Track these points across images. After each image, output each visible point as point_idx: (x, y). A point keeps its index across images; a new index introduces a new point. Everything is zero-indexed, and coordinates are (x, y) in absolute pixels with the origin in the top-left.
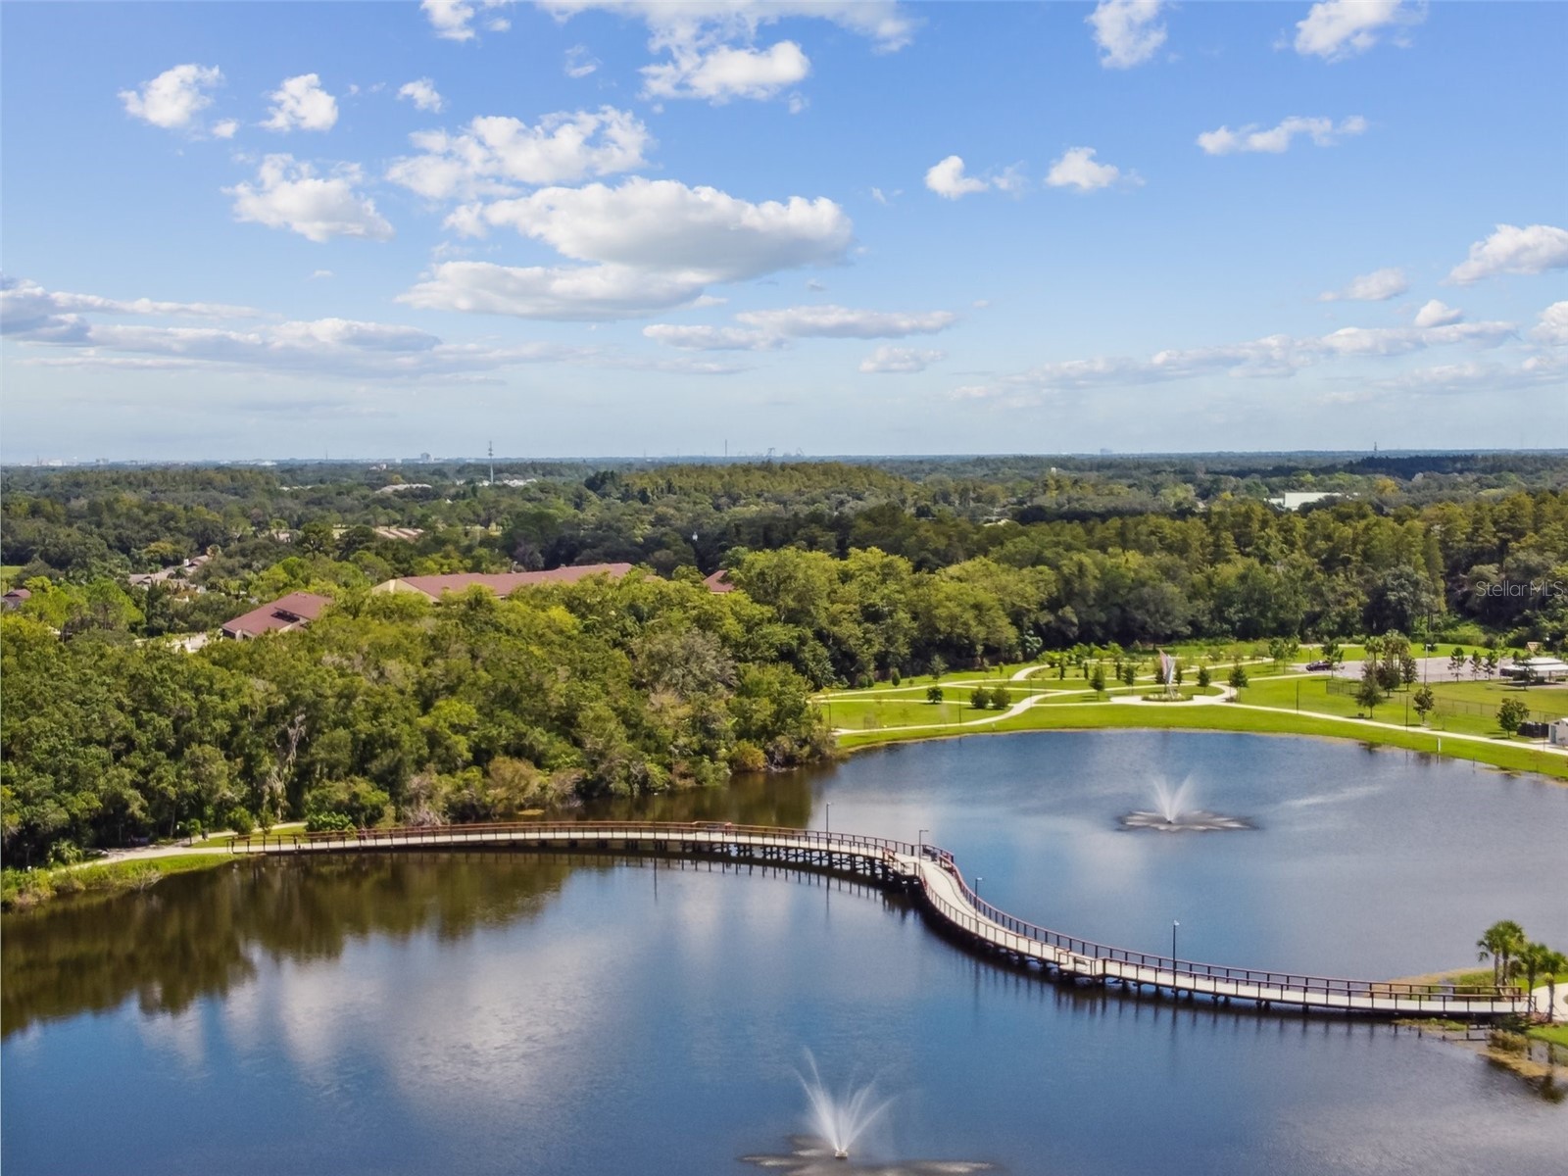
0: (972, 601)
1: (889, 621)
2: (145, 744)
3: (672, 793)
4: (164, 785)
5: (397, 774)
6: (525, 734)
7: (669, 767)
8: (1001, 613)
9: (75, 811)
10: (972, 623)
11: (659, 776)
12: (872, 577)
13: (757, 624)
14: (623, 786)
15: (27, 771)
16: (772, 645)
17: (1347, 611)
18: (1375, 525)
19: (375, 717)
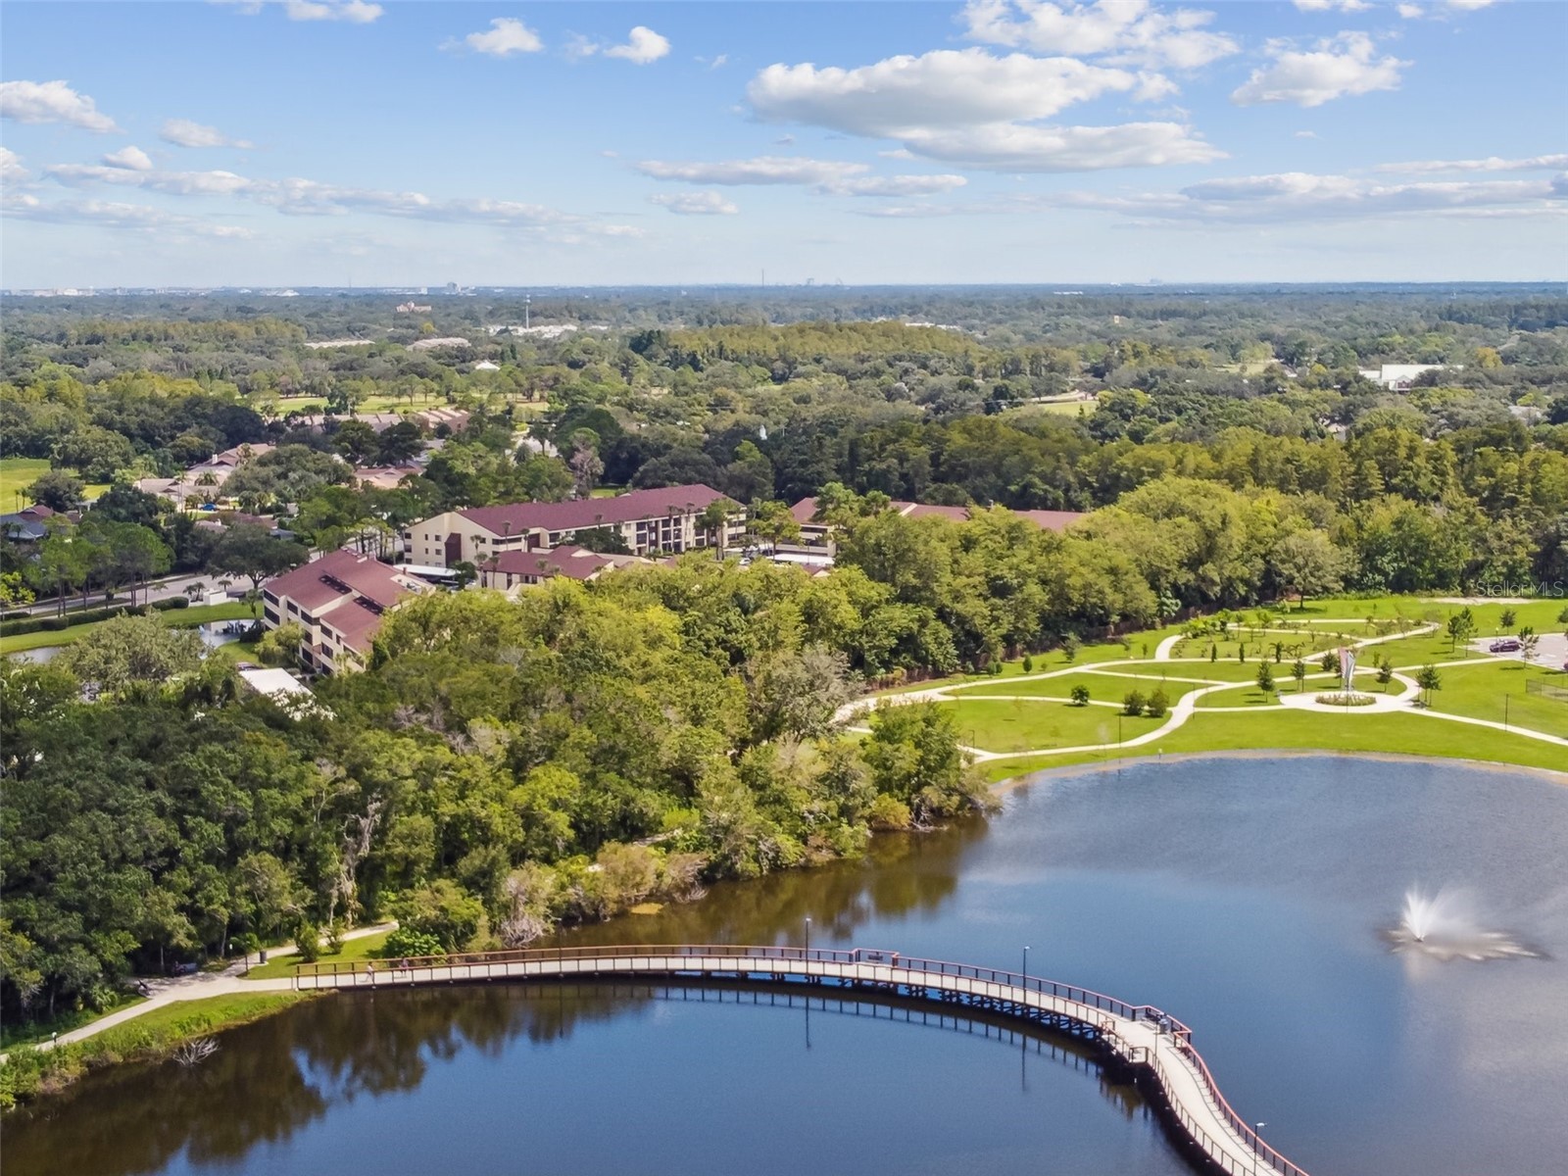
0: (1106, 564)
1: (1019, 596)
2: (191, 858)
3: (806, 869)
4: (215, 907)
5: (492, 876)
6: (633, 800)
7: (803, 838)
8: (1139, 577)
9: (108, 956)
10: (1108, 590)
11: (792, 850)
12: (998, 543)
13: (874, 607)
14: (752, 867)
15: (49, 910)
16: (890, 634)
17: (1514, 562)
18: (1544, 462)
19: (462, 796)
